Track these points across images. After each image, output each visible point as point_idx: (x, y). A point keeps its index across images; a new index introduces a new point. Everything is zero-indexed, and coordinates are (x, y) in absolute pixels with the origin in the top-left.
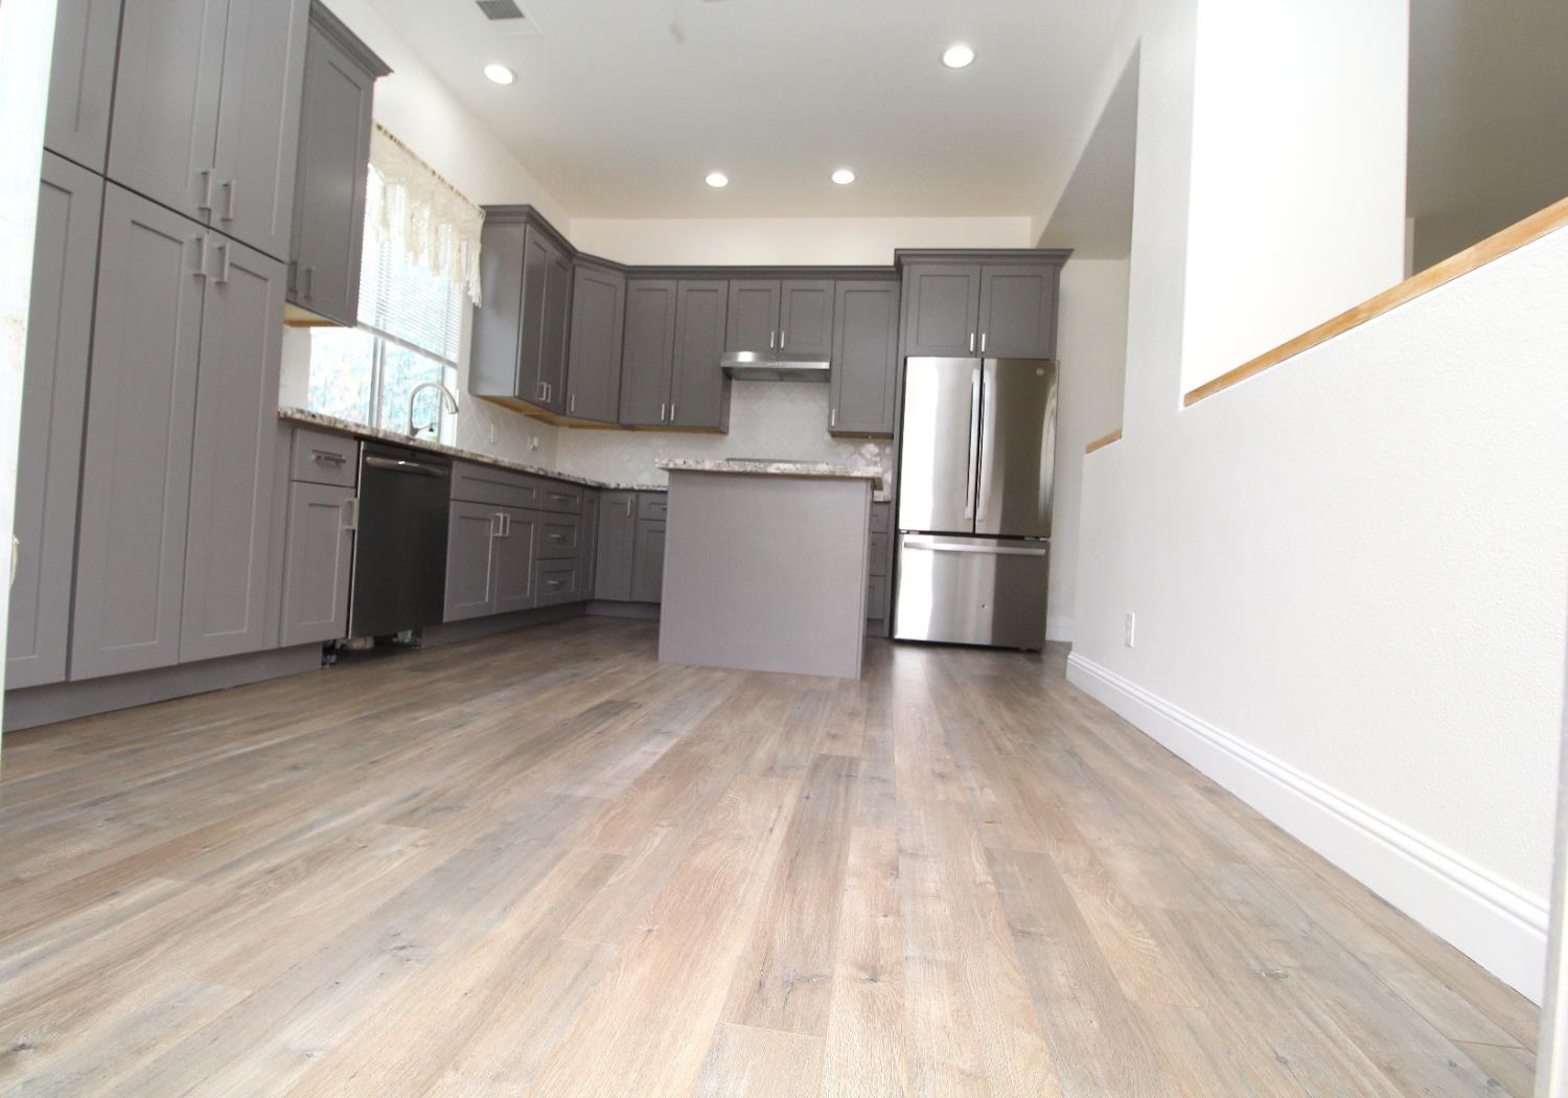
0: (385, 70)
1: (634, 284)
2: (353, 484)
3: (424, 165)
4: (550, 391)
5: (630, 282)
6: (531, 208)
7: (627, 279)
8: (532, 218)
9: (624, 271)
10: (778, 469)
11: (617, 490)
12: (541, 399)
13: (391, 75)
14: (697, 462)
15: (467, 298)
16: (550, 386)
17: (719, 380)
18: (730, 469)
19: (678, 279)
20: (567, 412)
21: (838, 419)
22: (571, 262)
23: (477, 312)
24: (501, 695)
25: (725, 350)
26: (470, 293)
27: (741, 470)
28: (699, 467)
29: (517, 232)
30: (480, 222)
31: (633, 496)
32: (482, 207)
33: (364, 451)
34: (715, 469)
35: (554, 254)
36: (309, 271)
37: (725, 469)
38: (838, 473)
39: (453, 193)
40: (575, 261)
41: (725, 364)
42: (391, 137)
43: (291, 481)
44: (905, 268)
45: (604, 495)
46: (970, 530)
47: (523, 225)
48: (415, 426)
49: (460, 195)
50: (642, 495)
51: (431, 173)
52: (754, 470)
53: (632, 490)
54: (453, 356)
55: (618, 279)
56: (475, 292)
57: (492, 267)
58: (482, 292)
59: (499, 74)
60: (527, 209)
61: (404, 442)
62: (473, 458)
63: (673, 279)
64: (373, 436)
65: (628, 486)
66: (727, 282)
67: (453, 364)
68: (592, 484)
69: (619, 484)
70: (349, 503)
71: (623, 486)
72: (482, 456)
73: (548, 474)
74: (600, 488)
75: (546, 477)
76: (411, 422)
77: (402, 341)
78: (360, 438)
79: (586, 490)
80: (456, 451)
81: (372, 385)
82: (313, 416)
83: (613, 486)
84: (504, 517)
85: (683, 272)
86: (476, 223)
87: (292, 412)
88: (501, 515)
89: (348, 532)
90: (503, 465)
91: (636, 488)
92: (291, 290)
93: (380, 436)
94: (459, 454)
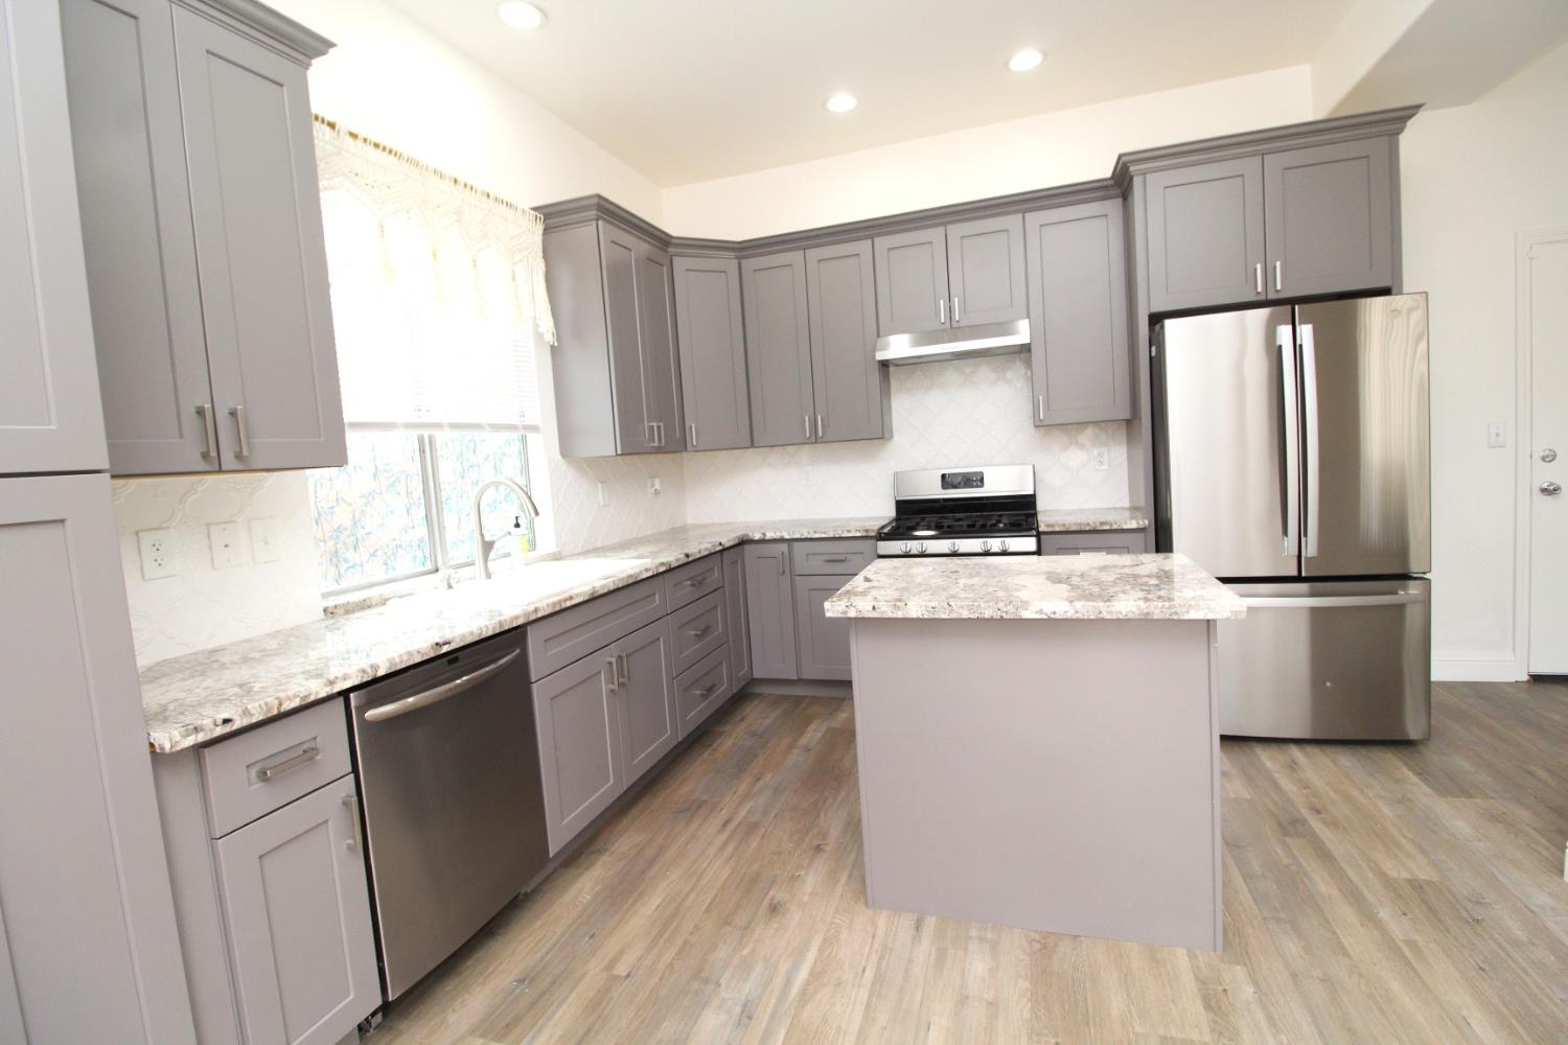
0: (322, 46)
1: (750, 264)
2: (347, 770)
3: (438, 174)
4: (663, 430)
5: (744, 262)
6: (600, 198)
7: (739, 259)
8: (607, 211)
9: (733, 249)
11: (763, 541)
12: (652, 444)
15: (539, 336)
16: (662, 424)
17: (875, 376)
19: (806, 251)
20: (689, 446)
21: (1048, 408)
22: (666, 251)
23: (555, 351)
25: (878, 336)
26: (541, 330)
29: (587, 235)
30: (540, 228)
31: (784, 547)
32: (535, 209)
33: (356, 708)
35: (640, 247)
36: (233, 413)
39: (491, 201)
40: (671, 250)
41: (880, 356)
42: (377, 146)
43: (215, 841)
44: (1137, 182)
45: (748, 548)
46: (1294, 573)
47: (594, 223)
48: (488, 538)
49: (501, 201)
50: (796, 545)
51: (452, 183)
53: (782, 540)
54: (533, 418)
55: (729, 263)
56: (547, 324)
57: (565, 284)
58: (557, 325)
59: (521, 15)
60: (595, 201)
61: (432, 655)
62: (557, 609)
63: (799, 249)
64: (366, 679)
65: (777, 535)
66: (870, 241)
67: (534, 429)
68: (732, 543)
69: (764, 534)
70: (346, 804)
71: (769, 535)
72: (571, 598)
73: (674, 564)
74: (743, 542)
75: (670, 570)
76: (482, 535)
77: (454, 426)
78: (345, 694)
79: (725, 553)
80: (527, 615)
81: (426, 492)
82: (226, 721)
83: (757, 536)
84: (620, 658)
85: (809, 238)
86: (532, 234)
87: (170, 738)
88: (613, 660)
89: (350, 848)
90: (606, 591)
91: (787, 537)
92: (205, 456)
93: (381, 672)
94: (532, 617)
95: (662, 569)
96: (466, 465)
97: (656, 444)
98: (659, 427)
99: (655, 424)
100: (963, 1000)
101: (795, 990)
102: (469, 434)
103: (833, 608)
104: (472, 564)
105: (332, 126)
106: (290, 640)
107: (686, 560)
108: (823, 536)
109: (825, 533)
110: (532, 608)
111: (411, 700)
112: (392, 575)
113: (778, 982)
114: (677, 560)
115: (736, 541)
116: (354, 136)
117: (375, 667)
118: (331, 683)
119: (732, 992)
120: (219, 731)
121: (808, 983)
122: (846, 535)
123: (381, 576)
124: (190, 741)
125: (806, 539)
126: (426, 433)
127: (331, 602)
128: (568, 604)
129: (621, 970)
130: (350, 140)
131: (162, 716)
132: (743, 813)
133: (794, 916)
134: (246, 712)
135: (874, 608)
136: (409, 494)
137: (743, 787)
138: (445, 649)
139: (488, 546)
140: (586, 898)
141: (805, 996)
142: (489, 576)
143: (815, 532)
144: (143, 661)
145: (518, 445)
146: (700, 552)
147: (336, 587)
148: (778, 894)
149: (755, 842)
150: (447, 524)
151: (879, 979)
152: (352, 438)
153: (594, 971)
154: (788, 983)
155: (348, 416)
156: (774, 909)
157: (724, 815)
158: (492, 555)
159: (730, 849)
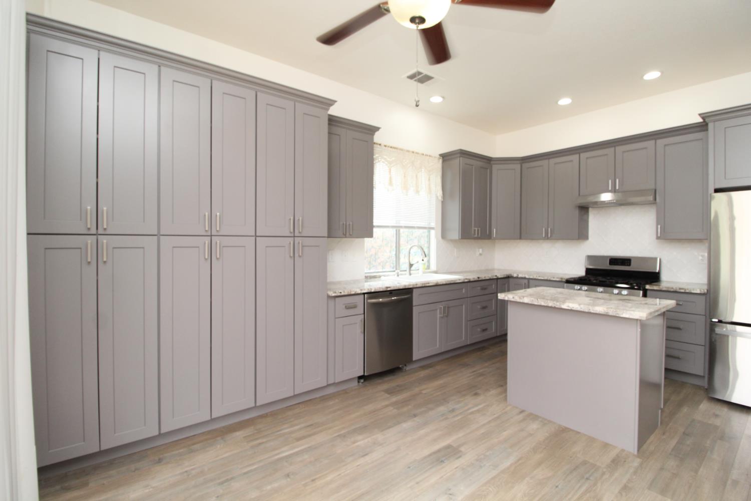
0: (377, 129)
1: (525, 165)
2: (363, 312)
3: (408, 151)
4: (480, 231)
6: (461, 150)
7: (522, 163)
8: (463, 153)
9: (519, 160)
10: (568, 306)
11: (517, 278)
13: (380, 130)
14: (520, 298)
15: (437, 197)
16: (480, 229)
18: (539, 304)
19: (549, 159)
20: (492, 237)
22: (490, 163)
23: (443, 202)
24: (404, 425)
25: (579, 195)
27: (545, 305)
28: (521, 301)
29: (456, 162)
30: (441, 161)
31: (526, 281)
32: (441, 155)
33: (367, 298)
34: (530, 303)
35: (478, 165)
36: (349, 224)
37: (536, 304)
38: (611, 314)
39: (424, 156)
40: (492, 162)
42: (391, 147)
43: (335, 318)
44: (710, 126)
45: (511, 280)
47: (459, 158)
48: (412, 263)
49: (427, 155)
50: (531, 281)
52: (553, 306)
53: (525, 278)
54: (433, 225)
55: (516, 165)
56: (440, 194)
57: (449, 179)
58: (443, 194)
59: (437, 99)
60: (459, 151)
61: (385, 290)
62: (424, 285)
63: (546, 159)
64: (369, 291)
65: (523, 276)
66: (578, 155)
67: (433, 228)
68: (502, 277)
69: (518, 275)
70: (361, 321)
71: (520, 276)
72: (429, 283)
73: (471, 280)
74: (508, 277)
75: (470, 282)
76: (409, 261)
77: (406, 227)
78: (364, 294)
79: (499, 280)
80: (413, 285)
81: (396, 247)
82: (341, 293)
83: (515, 275)
84: (444, 307)
85: (549, 155)
86: (439, 164)
87: (332, 294)
88: (442, 307)
89: (361, 332)
90: (442, 283)
91: (527, 277)
92: (343, 234)
93: (373, 291)
94: (415, 286)
95: (466, 281)
96: (409, 239)
97: (476, 236)
98: (478, 230)
99: (476, 229)
100: (522, 430)
101: (470, 411)
102: (411, 230)
103: (501, 296)
104: (406, 271)
105: (380, 145)
106: (355, 282)
107: (478, 279)
108: (542, 278)
109: (543, 277)
110: (415, 284)
111: (381, 300)
112: (384, 270)
113: (466, 408)
114: (474, 278)
115: (505, 276)
116: (385, 146)
117: (371, 289)
118: (361, 290)
119: (451, 406)
120: (339, 294)
121: (475, 411)
122: (552, 279)
123: (381, 270)
124: (334, 295)
125: (535, 279)
126: (398, 229)
127: (367, 275)
128: (428, 285)
129: (424, 392)
130: (384, 147)
131: (330, 290)
132: (481, 371)
133: (481, 398)
134: (344, 292)
135: (513, 298)
136: (391, 247)
137: (486, 364)
138: (389, 289)
139: (411, 265)
140: (422, 375)
141: (472, 413)
142: (410, 274)
143: (539, 277)
144: (328, 281)
145: (427, 234)
146: (485, 277)
147: (369, 271)
148: (479, 391)
149: (480, 378)
150: (401, 257)
151: (498, 418)
152: (375, 230)
153: (416, 390)
154: (469, 409)
155: (375, 224)
156: (476, 394)
157: (474, 369)
158: (412, 269)
159: (471, 378)
